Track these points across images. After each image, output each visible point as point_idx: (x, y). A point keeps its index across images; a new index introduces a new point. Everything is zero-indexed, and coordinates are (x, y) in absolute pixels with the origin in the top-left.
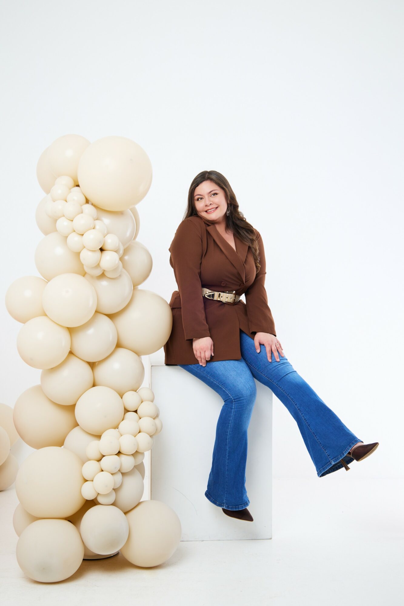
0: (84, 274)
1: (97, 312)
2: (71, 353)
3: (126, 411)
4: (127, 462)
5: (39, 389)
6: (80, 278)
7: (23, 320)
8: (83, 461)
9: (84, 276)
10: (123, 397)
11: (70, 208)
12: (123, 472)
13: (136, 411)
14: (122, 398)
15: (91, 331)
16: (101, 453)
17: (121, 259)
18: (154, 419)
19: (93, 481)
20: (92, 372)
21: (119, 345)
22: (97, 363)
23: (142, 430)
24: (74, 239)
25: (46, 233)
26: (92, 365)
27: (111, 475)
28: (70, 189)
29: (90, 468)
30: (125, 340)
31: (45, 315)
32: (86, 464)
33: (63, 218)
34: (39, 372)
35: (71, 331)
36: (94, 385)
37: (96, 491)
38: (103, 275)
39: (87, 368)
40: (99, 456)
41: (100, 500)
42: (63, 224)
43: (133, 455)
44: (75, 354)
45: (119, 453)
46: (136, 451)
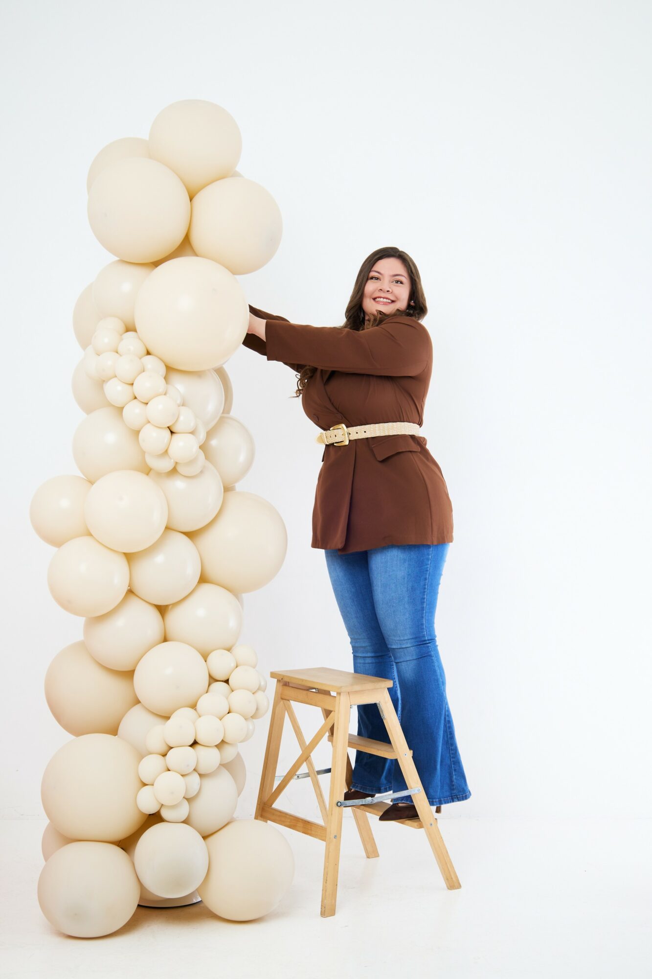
0: (147, 471)
1: (168, 528)
2: (131, 592)
3: (212, 680)
4: (209, 758)
5: (82, 647)
6: (142, 477)
7: (57, 542)
8: (141, 755)
9: (147, 474)
10: (209, 659)
11: (125, 366)
12: (202, 772)
13: (227, 681)
14: (206, 661)
15: (159, 558)
16: (167, 744)
17: (203, 447)
18: (253, 694)
19: (153, 785)
20: (162, 620)
21: (203, 579)
22: (170, 607)
23: (233, 708)
24: (133, 411)
25: (89, 409)
26: (162, 610)
27: (181, 777)
28: (121, 335)
29: (150, 766)
30: (213, 572)
31: (90, 535)
32: (145, 758)
33: (115, 380)
34: (81, 621)
35: (129, 557)
36: (165, 640)
37: (158, 801)
38: (174, 471)
39: (154, 614)
40: (164, 748)
41: (165, 814)
42: (116, 391)
43: (217, 746)
44: (136, 593)
45: (195, 743)
46: (222, 740)
